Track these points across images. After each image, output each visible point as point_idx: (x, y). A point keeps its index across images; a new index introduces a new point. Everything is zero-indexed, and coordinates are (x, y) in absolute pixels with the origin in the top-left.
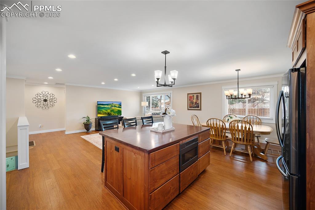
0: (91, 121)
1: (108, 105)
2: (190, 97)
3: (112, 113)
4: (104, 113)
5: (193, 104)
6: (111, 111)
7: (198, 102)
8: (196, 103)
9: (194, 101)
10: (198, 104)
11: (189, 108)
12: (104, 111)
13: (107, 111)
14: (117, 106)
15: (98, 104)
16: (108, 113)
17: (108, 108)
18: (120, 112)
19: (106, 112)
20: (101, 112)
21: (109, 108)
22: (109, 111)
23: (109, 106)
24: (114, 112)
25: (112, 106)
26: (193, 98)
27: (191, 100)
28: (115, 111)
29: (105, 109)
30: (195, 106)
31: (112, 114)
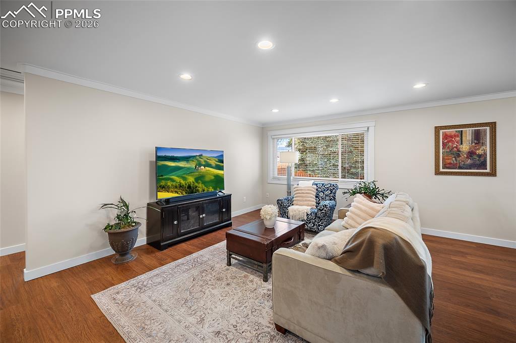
0: (135, 216)
1: (187, 159)
2: (446, 136)
3: (201, 187)
4: (176, 187)
5: (459, 156)
6: (197, 180)
7: (480, 152)
8: (471, 154)
9: (465, 148)
10: (480, 156)
11: (441, 170)
12: (178, 179)
13: (184, 179)
14: (213, 162)
15: (159, 158)
16: (189, 187)
17: (189, 169)
18: (219, 182)
19: (183, 182)
20: (169, 183)
21: (190, 171)
22: (191, 179)
23: (192, 165)
24: (204, 183)
25: (200, 165)
26: (458, 139)
27: (450, 144)
28: (207, 179)
29: (180, 173)
30: (469, 161)
31: (200, 190)
